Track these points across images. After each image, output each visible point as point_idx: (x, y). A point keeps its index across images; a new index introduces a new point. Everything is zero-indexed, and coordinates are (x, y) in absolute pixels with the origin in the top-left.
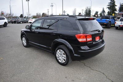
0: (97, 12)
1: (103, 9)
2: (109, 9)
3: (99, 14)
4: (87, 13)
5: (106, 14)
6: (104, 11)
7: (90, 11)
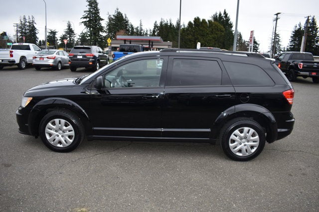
0: (54, 33)
1: (69, 26)
2: (87, 26)
3: (59, 39)
4: (25, 33)
5: (76, 38)
6: (70, 31)
7: (33, 30)
